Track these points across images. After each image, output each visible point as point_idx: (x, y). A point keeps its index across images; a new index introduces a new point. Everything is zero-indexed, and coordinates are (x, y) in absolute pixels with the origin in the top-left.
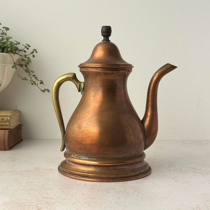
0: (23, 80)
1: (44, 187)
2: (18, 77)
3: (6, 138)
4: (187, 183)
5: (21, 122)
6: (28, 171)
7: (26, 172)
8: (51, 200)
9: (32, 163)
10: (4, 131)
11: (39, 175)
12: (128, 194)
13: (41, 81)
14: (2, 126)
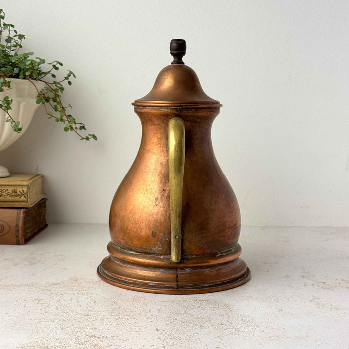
0: (58, 121)
1: (88, 315)
2: (49, 118)
3: (21, 224)
4: (337, 309)
5: (45, 194)
6: (59, 284)
7: (56, 287)
8: (102, 341)
9: (65, 269)
10: (16, 211)
11: (79, 292)
12: (236, 330)
13: (81, 125)
14: (14, 204)
